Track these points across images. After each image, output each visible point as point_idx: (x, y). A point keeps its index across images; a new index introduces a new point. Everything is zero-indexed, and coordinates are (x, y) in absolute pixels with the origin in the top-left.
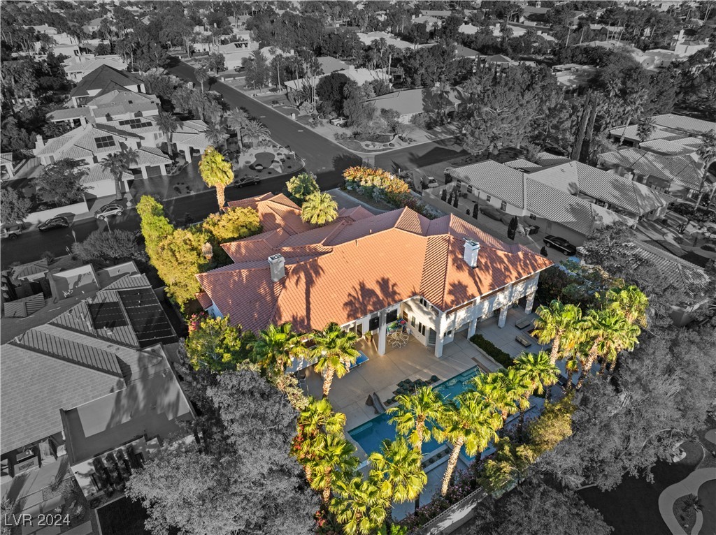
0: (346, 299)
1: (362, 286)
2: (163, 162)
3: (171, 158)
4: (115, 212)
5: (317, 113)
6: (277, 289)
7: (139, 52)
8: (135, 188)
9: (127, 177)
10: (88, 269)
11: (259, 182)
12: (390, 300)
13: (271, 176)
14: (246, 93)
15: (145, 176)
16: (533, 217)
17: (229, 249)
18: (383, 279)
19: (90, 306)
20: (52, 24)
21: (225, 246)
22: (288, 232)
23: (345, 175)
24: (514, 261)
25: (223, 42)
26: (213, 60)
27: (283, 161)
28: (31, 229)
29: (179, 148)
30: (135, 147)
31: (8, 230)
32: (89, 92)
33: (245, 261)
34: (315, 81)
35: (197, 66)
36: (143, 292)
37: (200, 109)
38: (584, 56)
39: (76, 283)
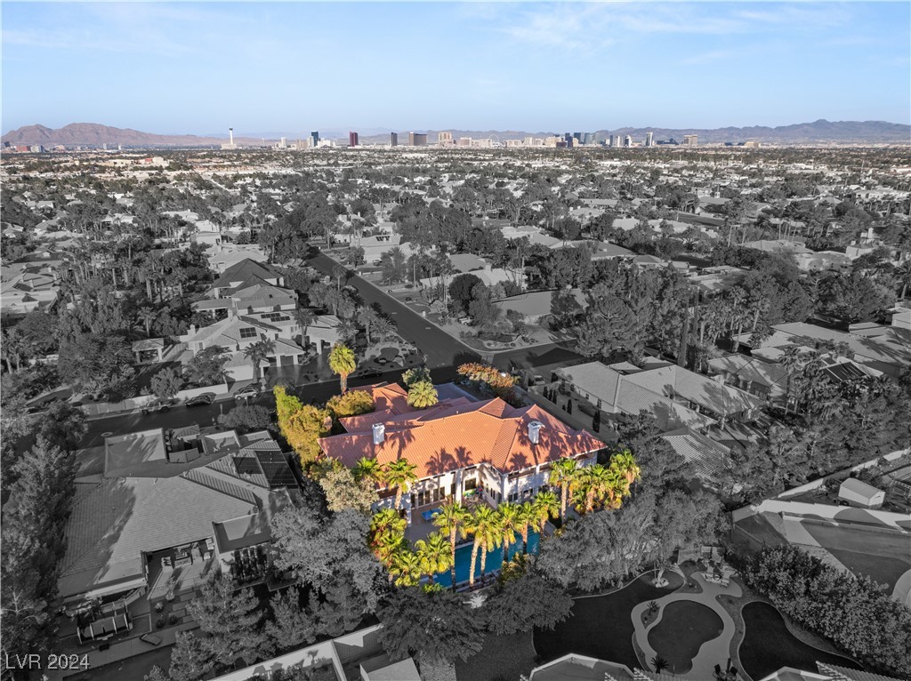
0: (429, 460)
1: (443, 452)
2: (296, 353)
3: (304, 349)
4: (251, 394)
5: (447, 312)
6: (377, 450)
7: (280, 244)
8: (269, 374)
9: (264, 364)
10: (232, 434)
11: (381, 374)
12: (463, 463)
13: (392, 369)
14: (381, 289)
15: (279, 364)
16: (623, 415)
17: (345, 421)
18: (461, 448)
19: (234, 459)
20: (194, 210)
21: (342, 421)
22: (395, 412)
23: (459, 370)
24: (572, 441)
25: (365, 234)
26: (353, 253)
27: (406, 356)
28: (180, 404)
29: (311, 341)
30: (273, 338)
31: (162, 403)
32: (231, 283)
33: (355, 431)
34: (449, 280)
35: (337, 259)
36: (274, 454)
37: (334, 305)
38: (738, 258)
39: (222, 444)
